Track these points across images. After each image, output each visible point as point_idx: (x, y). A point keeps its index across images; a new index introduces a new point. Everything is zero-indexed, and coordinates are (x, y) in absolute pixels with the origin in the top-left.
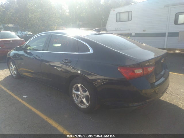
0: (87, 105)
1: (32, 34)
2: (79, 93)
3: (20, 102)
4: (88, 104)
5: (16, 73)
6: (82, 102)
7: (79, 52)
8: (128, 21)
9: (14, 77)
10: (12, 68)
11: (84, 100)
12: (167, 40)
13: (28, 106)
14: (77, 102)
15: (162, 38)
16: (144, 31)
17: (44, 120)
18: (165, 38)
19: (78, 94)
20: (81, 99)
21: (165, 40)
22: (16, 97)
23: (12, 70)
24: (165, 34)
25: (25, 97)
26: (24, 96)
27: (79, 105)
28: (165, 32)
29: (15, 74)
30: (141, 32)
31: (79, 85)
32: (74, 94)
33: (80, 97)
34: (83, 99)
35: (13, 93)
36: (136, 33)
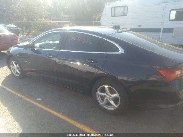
0: (114, 107)
1: (16, 27)
2: (105, 94)
3: (36, 106)
4: (116, 106)
5: (19, 72)
6: (109, 104)
7: (106, 52)
8: (124, 16)
9: (16, 76)
10: (14, 67)
11: (112, 102)
12: (162, 36)
13: (47, 109)
14: (102, 104)
15: (157, 34)
16: (139, 26)
17: (72, 125)
18: (160, 34)
19: (104, 96)
20: (108, 100)
21: (160, 36)
22: (28, 100)
23: (13, 70)
24: (160, 29)
25: (40, 99)
26: (37, 99)
27: (105, 106)
28: (160, 28)
29: (17, 73)
30: (137, 27)
31: (106, 87)
32: (99, 95)
33: (106, 98)
34: (111, 100)
35: (22, 95)
36: (131, 28)
